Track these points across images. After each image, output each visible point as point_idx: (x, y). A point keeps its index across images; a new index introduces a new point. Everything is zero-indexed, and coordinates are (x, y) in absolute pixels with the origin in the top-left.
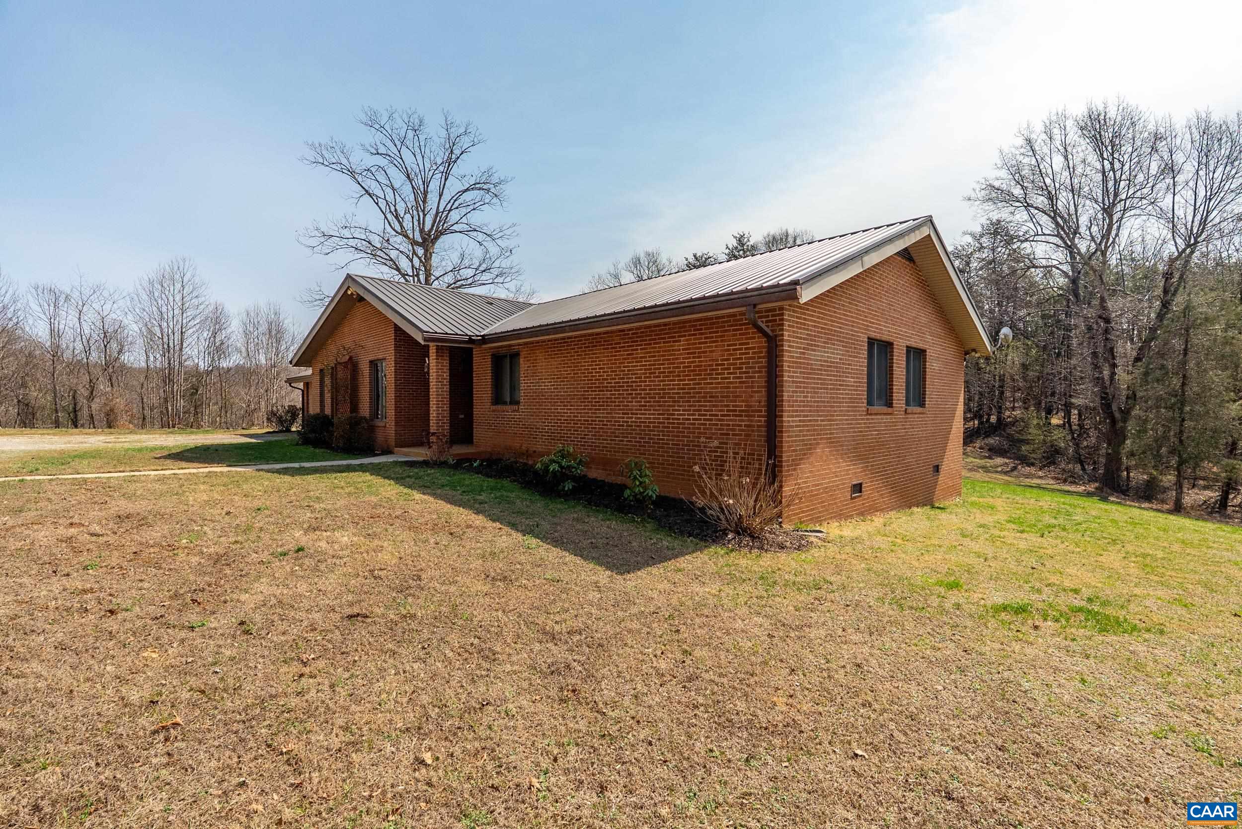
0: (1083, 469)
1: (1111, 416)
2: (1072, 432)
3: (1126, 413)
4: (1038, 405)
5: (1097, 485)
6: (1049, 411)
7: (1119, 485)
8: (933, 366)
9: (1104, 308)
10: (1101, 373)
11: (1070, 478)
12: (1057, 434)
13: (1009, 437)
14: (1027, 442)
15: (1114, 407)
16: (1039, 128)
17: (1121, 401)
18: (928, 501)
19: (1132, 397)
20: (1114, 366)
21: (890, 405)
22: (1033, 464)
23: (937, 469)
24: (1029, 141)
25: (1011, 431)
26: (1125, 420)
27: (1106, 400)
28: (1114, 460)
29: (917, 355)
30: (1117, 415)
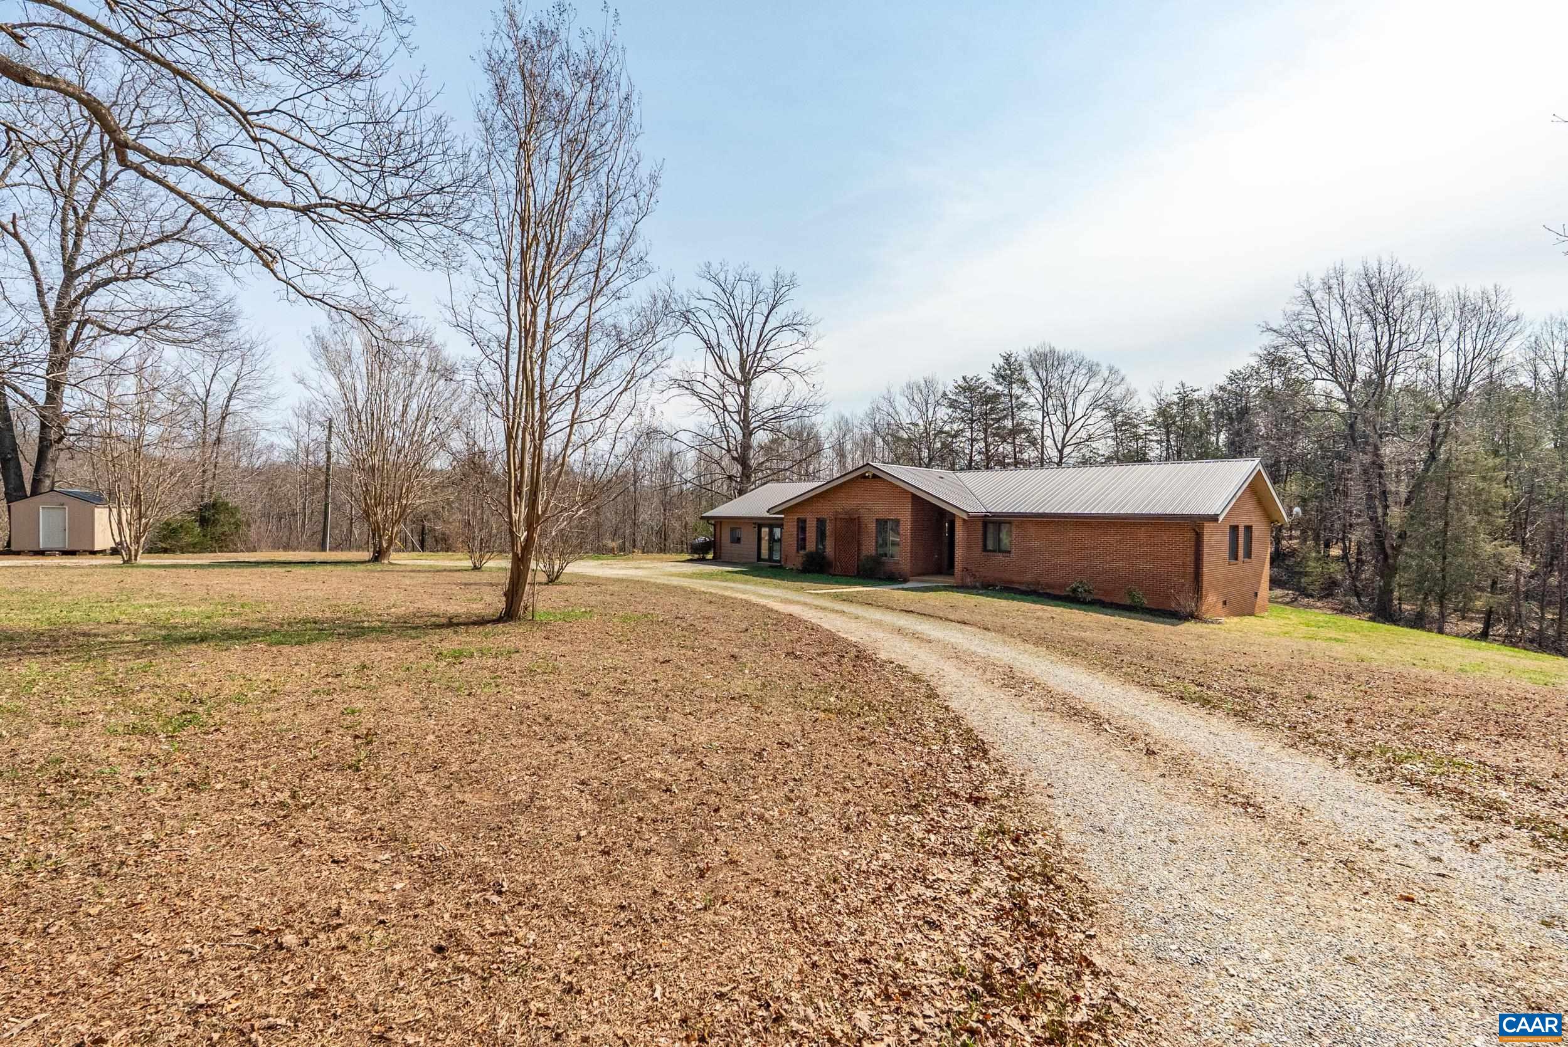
0: (1360, 601)
1: (1383, 549)
2: (1349, 565)
3: (1397, 549)
4: (1317, 538)
5: (1370, 614)
6: (1327, 545)
7: (1390, 615)
8: (1256, 534)
9: (1377, 455)
10: (1375, 512)
11: (1345, 610)
12: (1334, 567)
13: (1288, 569)
14: (1306, 574)
15: (1387, 545)
16: (1317, 282)
17: (1393, 539)
18: (1252, 614)
19: (1402, 536)
20: (1386, 507)
21: (1236, 559)
22: (1312, 596)
23: (1256, 594)
24: (1309, 293)
25: (1290, 562)
26: (1396, 557)
27: (1380, 537)
28: (1387, 591)
29: (1249, 529)
30: (1389, 551)
